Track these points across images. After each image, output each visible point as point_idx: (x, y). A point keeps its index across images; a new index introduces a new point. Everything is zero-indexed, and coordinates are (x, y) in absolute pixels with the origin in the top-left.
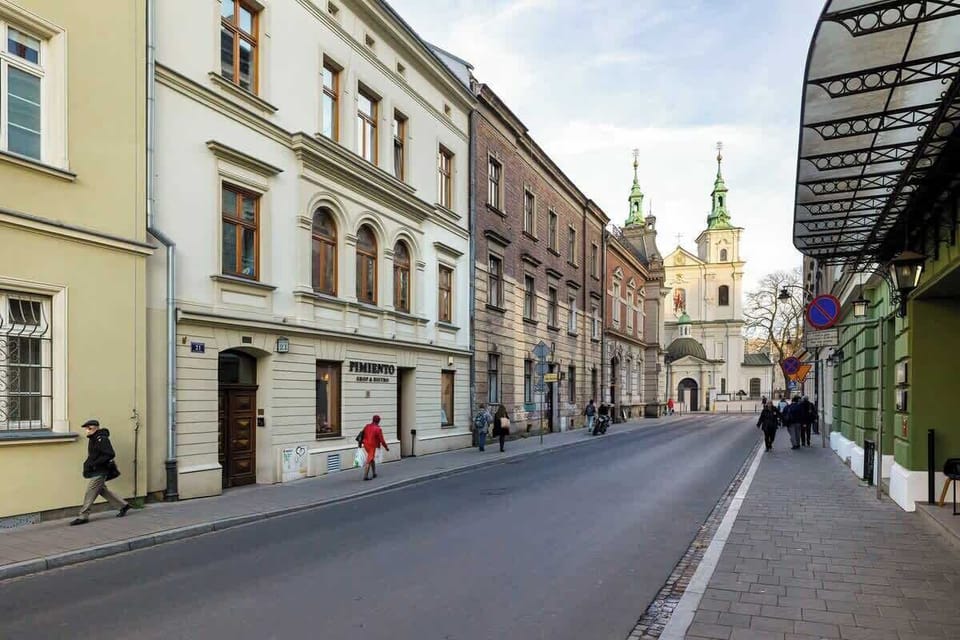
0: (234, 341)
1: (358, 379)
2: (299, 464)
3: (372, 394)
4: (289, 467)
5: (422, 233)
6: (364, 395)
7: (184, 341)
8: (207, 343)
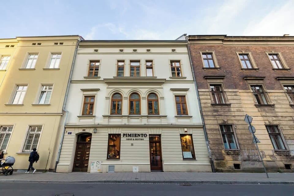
0: (80, 131)
1: (127, 139)
2: (97, 167)
3: (134, 145)
4: (93, 168)
5: (162, 88)
6: (131, 145)
7: (67, 132)
8: (72, 132)
